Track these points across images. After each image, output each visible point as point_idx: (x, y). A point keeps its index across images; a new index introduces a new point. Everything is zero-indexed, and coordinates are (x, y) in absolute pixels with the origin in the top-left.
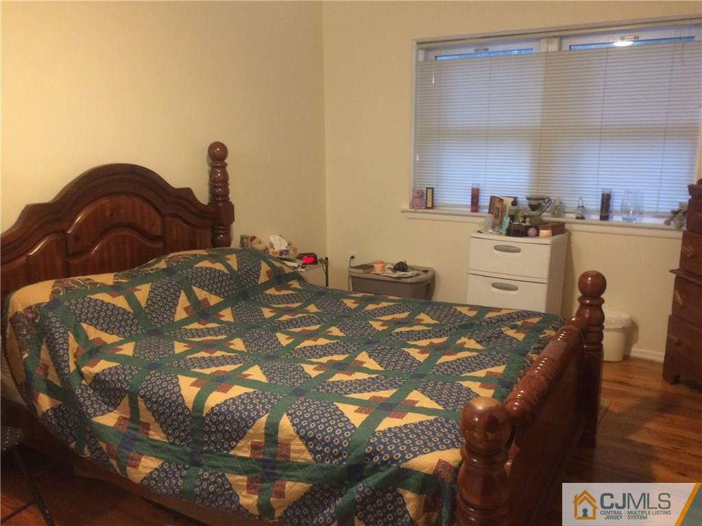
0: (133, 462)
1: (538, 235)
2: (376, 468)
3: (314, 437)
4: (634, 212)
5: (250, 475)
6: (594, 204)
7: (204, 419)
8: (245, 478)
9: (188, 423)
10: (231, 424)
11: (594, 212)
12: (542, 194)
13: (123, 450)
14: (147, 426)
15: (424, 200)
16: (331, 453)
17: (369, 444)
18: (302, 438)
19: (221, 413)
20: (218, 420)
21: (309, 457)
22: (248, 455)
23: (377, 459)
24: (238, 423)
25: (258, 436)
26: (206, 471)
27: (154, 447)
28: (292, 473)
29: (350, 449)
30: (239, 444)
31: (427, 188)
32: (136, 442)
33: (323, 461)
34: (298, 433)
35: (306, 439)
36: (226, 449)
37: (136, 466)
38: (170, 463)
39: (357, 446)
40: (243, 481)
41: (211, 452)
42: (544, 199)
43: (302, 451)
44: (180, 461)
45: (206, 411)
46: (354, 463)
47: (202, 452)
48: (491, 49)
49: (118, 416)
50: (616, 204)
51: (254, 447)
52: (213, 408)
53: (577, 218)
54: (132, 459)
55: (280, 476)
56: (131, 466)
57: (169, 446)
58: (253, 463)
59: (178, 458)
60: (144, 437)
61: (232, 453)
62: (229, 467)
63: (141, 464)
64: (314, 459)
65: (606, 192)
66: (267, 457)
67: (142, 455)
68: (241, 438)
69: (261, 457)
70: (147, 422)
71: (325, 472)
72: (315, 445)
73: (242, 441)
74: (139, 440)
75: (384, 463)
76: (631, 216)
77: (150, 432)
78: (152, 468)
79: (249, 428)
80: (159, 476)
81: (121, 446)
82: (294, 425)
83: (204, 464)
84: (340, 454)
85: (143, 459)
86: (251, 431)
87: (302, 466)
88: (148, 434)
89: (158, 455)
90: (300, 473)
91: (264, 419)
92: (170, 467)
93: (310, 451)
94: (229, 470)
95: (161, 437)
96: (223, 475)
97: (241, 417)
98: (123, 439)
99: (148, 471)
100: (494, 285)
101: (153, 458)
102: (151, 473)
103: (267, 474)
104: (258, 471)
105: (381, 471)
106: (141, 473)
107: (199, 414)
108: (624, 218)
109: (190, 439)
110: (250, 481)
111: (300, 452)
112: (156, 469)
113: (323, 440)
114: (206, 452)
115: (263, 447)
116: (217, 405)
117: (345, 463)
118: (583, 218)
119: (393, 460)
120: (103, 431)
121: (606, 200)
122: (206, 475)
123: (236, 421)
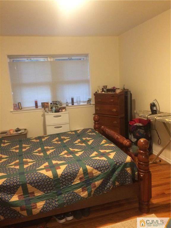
0: (35, 207)
1: (62, 111)
2: (119, 166)
3: (99, 167)
4: (79, 102)
5: (82, 187)
6: (70, 101)
7: (59, 179)
8: (81, 189)
9: (52, 183)
10: (70, 176)
11: (70, 103)
12: (55, 100)
13: (28, 205)
14: (33, 193)
15: (18, 107)
16: (106, 168)
17: (115, 162)
18: (95, 169)
19: (66, 174)
20: (65, 177)
21: (100, 173)
22: (79, 182)
23: (118, 164)
24: (73, 174)
25: (81, 175)
26: (65, 194)
27: (39, 198)
28: (96, 180)
29: (111, 165)
30: (75, 180)
31: (18, 103)
32: (31, 200)
33: (104, 172)
34: (94, 168)
35: (97, 169)
36: (70, 184)
37: (36, 208)
38: (49, 200)
39: (112, 164)
40: (80, 190)
41: (65, 188)
42: (57, 102)
43: (97, 172)
44: (53, 197)
45: (59, 176)
46: (113, 167)
47: (61, 190)
48: (32, 59)
49: (17, 196)
50: (75, 101)
51: (80, 179)
52: (62, 174)
53: (67, 105)
54: (33, 206)
55: (92, 182)
56: (33, 209)
57: (46, 195)
58: (82, 183)
59: (51, 196)
60: (33, 197)
61: (73, 184)
62: (73, 189)
63: (37, 206)
64: (102, 172)
65: (72, 98)
66: (86, 179)
67: (36, 203)
68: (75, 178)
69: (84, 180)
70: (32, 191)
71: (106, 174)
72: (100, 169)
73: (75, 179)
74: (32, 199)
75: (120, 164)
76: (79, 103)
77: (35, 194)
78: (43, 205)
79: (77, 174)
80: (47, 206)
81: (26, 204)
82: (91, 167)
83: (63, 193)
84: (109, 168)
85: (37, 204)
86: (78, 174)
87: (98, 176)
88: (35, 195)
89: (42, 200)
90: (98, 178)
91: (81, 169)
92: (49, 201)
93: (99, 171)
94: (75, 189)
95: (41, 193)
96: (73, 192)
97: (73, 172)
98: (25, 202)
99: (42, 206)
100: (55, 128)
101: (41, 202)
102: (43, 206)
103: (87, 184)
104: (84, 184)
105: (120, 166)
106: (39, 209)
107: (57, 178)
108: (77, 104)
109: (54, 188)
110: (83, 189)
111: (96, 173)
112: (44, 204)
113: (102, 166)
114: (62, 189)
115: (84, 177)
116: (62, 173)
117: (111, 169)
118: (68, 105)
119: (122, 163)
120: (16, 203)
121: (72, 100)
122: (66, 195)
123: (72, 174)
